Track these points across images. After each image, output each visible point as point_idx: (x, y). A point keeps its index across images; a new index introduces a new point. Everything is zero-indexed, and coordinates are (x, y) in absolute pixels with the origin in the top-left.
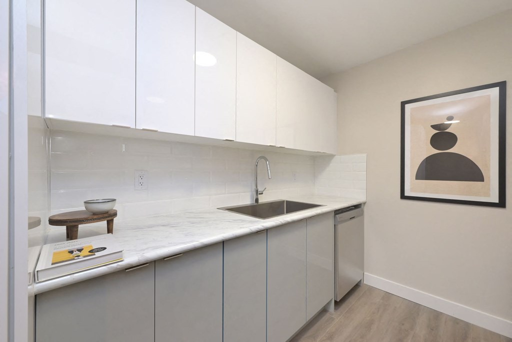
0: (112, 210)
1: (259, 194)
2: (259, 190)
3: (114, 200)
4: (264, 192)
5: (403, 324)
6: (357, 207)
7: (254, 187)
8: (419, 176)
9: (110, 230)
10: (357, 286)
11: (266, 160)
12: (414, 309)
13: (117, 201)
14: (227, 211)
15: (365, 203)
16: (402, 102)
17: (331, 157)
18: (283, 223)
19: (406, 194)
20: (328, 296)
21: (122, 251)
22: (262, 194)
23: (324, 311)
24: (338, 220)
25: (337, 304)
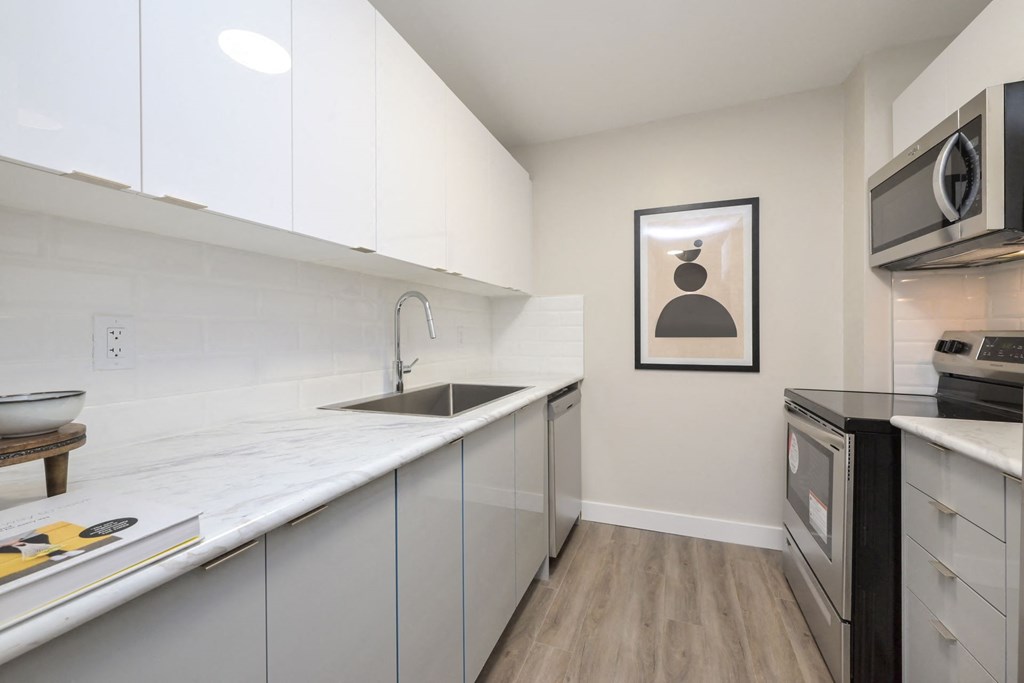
0: (68, 422)
1: (405, 372)
2: (404, 364)
3: (79, 394)
4: (412, 369)
5: (650, 568)
6: (572, 388)
7: (393, 359)
8: (661, 331)
9: (55, 485)
10: (575, 525)
11: (423, 299)
12: (657, 541)
13: (87, 395)
14: (350, 412)
15: (581, 381)
16: (636, 212)
17: (525, 297)
18: (489, 420)
19: (644, 360)
20: (542, 552)
21: (196, 517)
22: (409, 371)
23: (535, 582)
24: (555, 410)
25: (553, 562)
